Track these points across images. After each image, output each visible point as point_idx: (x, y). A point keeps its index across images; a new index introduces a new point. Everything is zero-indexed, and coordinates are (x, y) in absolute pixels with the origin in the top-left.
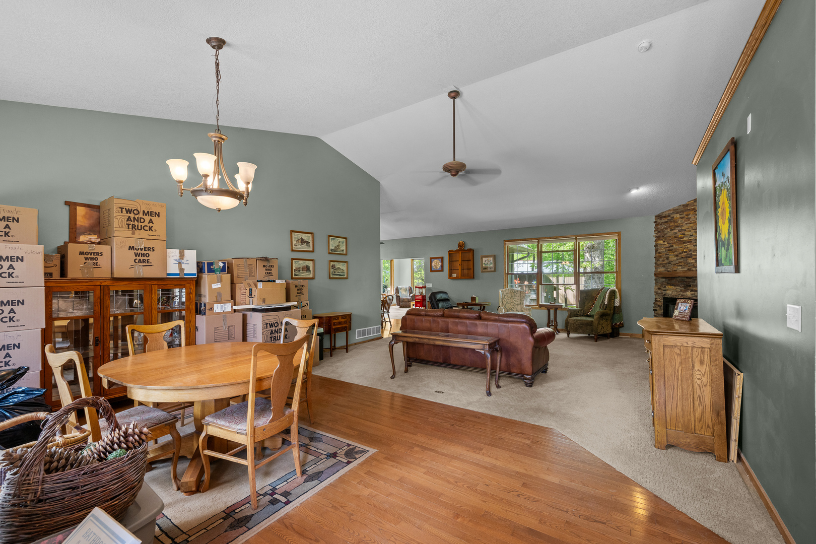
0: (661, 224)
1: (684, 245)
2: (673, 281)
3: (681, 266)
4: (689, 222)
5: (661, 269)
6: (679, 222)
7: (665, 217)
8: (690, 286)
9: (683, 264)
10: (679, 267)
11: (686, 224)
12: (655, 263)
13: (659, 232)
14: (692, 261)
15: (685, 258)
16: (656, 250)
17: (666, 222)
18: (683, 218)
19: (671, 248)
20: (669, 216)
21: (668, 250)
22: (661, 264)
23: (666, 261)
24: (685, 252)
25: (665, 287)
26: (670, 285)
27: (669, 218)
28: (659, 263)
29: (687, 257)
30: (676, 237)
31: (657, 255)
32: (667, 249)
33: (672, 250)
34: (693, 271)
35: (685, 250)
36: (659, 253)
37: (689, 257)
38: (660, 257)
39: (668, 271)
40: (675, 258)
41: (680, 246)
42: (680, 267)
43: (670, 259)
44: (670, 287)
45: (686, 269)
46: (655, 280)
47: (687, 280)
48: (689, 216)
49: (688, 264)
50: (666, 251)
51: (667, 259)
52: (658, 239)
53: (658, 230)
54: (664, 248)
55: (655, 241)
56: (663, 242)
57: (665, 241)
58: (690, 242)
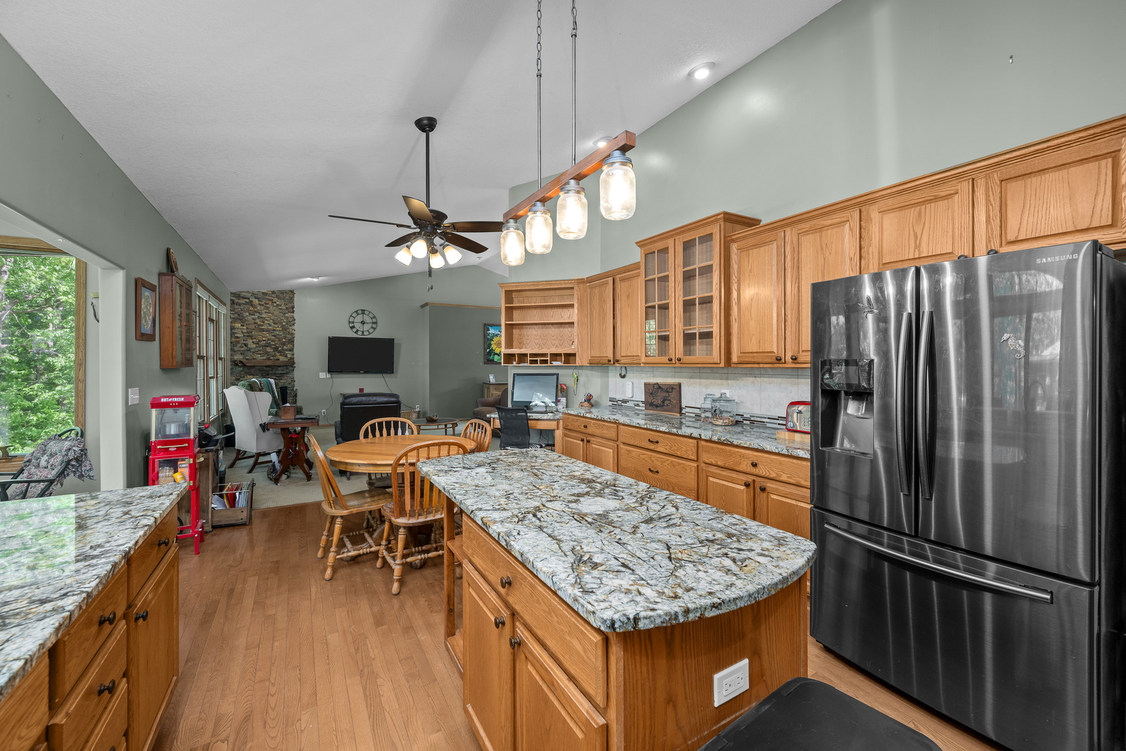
0: (240, 305)
1: (264, 333)
2: (252, 370)
3: (261, 354)
4: (267, 311)
5: (238, 357)
6: (259, 308)
7: (243, 298)
9: (262, 352)
10: (258, 356)
12: (231, 350)
13: (236, 313)
15: (263, 346)
16: (232, 335)
17: (244, 304)
18: (263, 305)
19: (250, 334)
20: (249, 299)
21: (247, 336)
22: (238, 351)
23: (245, 348)
24: (264, 341)
25: (244, 377)
27: (248, 301)
28: (236, 349)
29: (265, 346)
30: (255, 323)
31: (233, 339)
32: (245, 334)
35: (264, 339)
36: (237, 337)
37: (268, 346)
38: (238, 342)
39: (247, 359)
40: (255, 346)
41: (260, 334)
42: (260, 356)
43: (249, 346)
44: (248, 376)
45: (264, 358)
46: (232, 369)
48: (268, 306)
49: (267, 353)
50: (244, 336)
51: (245, 345)
52: (234, 320)
53: (236, 311)
54: (242, 332)
55: (231, 322)
56: (242, 325)
57: (243, 326)
58: (268, 331)
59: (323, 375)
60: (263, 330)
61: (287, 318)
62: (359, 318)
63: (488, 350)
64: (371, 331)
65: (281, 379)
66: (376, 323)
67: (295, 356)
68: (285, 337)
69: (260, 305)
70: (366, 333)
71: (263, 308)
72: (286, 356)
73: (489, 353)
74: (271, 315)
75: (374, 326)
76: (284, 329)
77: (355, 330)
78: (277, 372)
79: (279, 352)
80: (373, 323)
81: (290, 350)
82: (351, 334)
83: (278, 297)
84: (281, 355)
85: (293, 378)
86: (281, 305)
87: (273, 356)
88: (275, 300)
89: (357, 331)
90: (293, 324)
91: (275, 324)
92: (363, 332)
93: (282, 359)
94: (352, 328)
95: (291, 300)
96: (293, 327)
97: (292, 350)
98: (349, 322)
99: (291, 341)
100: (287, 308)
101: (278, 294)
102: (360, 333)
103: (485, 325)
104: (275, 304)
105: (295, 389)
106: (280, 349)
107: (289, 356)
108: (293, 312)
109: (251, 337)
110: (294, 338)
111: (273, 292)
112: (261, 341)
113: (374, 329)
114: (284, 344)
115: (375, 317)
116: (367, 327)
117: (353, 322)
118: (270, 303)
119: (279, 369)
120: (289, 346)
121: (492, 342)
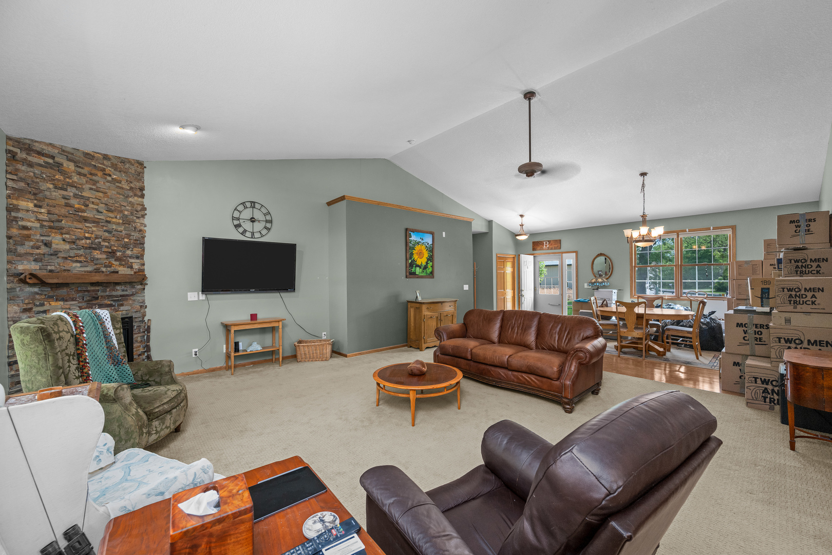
1: (87, 225)
2: (63, 292)
3: (80, 262)
4: (94, 187)
5: (26, 266)
6: (75, 179)
7: (40, 153)
8: (97, 298)
9: (82, 259)
10: (75, 265)
11: (91, 189)
12: (9, 251)
13: (21, 180)
14: (100, 256)
15: (86, 248)
16: (11, 221)
17: (40, 165)
18: (85, 175)
19: (57, 224)
20: (53, 157)
21: (50, 227)
22: (27, 254)
23: (44, 250)
24: (87, 238)
25: (42, 305)
26: (57, 300)
27: (51, 161)
28: (21, 250)
29: (90, 248)
30: (67, 205)
31: (15, 231)
32: (45, 223)
33: (62, 228)
34: (103, 272)
35: (87, 235)
36: (26, 228)
37: (95, 249)
38: (28, 237)
39: (51, 271)
40: (67, 247)
41: (80, 226)
42: (78, 265)
43: (54, 246)
44: (53, 303)
45: (89, 269)
46: (10, 290)
47: (93, 288)
48: (94, 178)
49: (93, 260)
50: (42, 226)
51: (46, 245)
52: (18, 193)
53: (21, 175)
54: (38, 220)
55: (8, 197)
56: (36, 206)
57: (40, 207)
58: (96, 222)
59: (195, 296)
60: (86, 220)
61: (132, 204)
62: (247, 214)
63: (410, 261)
64: (264, 232)
65: (122, 305)
66: (271, 222)
67: (146, 267)
68: (128, 236)
69: (80, 174)
70: (257, 235)
71: (84, 180)
72: (131, 267)
73: (411, 265)
74: (101, 194)
75: (268, 225)
76: (127, 222)
77: (241, 230)
78: (114, 293)
79: (118, 259)
80: (267, 221)
81: (137, 258)
82: (235, 236)
83: (114, 166)
84: (121, 265)
85: (143, 302)
86: (120, 182)
87: (106, 266)
88: (109, 170)
89: (245, 231)
90: (143, 216)
91: (109, 211)
92: (253, 233)
93: (123, 270)
94: (237, 226)
95: (140, 176)
96: (141, 220)
97: (140, 257)
98: (233, 218)
99: (140, 243)
100: (131, 188)
101: (115, 161)
102: (249, 234)
103: (407, 230)
104: (109, 178)
105: (146, 319)
106: (118, 254)
107: (136, 267)
108: (143, 196)
109: (60, 230)
110: (144, 237)
111: (106, 157)
112: (79, 239)
113: (269, 229)
114: (126, 246)
115: (269, 213)
116: (258, 226)
117: (238, 219)
118: (100, 174)
119: (118, 288)
120: (136, 251)
121: (414, 252)
